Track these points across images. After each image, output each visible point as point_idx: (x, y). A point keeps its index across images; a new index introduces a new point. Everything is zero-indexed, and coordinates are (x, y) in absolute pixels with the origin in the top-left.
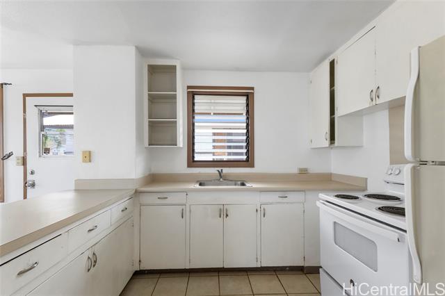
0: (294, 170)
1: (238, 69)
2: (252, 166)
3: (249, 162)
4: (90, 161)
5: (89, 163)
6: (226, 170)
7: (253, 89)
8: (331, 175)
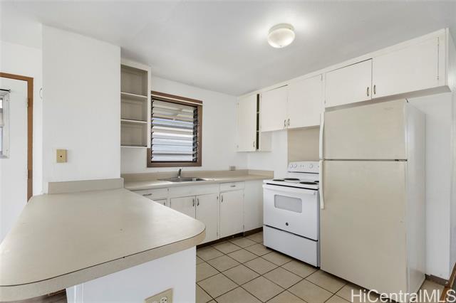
0: (227, 168)
1: (192, 84)
2: (200, 165)
3: (197, 162)
4: (66, 161)
5: (65, 163)
6: (185, 169)
7: (201, 102)
8: (248, 170)
